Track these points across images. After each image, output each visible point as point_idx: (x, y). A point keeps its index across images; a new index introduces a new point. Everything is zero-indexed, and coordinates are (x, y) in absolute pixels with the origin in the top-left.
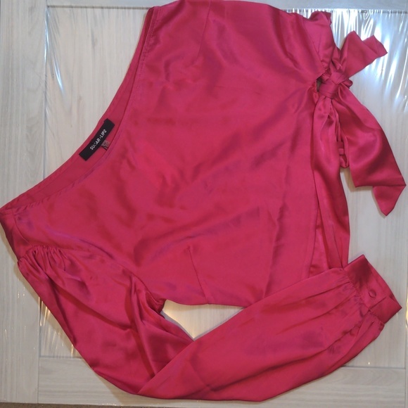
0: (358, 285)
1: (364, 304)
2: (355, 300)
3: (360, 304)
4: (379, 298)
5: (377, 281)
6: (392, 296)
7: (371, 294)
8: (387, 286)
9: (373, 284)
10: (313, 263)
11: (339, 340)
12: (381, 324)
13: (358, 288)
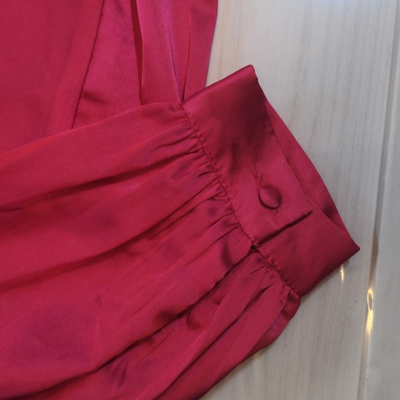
0: (225, 164)
1: (237, 225)
2: (212, 211)
3: (226, 224)
4: (289, 213)
5: (288, 160)
6: (330, 211)
7: (266, 198)
8: (317, 179)
9: (276, 169)
10: (89, 86)
11: (148, 339)
12: (290, 298)
13: (224, 172)
